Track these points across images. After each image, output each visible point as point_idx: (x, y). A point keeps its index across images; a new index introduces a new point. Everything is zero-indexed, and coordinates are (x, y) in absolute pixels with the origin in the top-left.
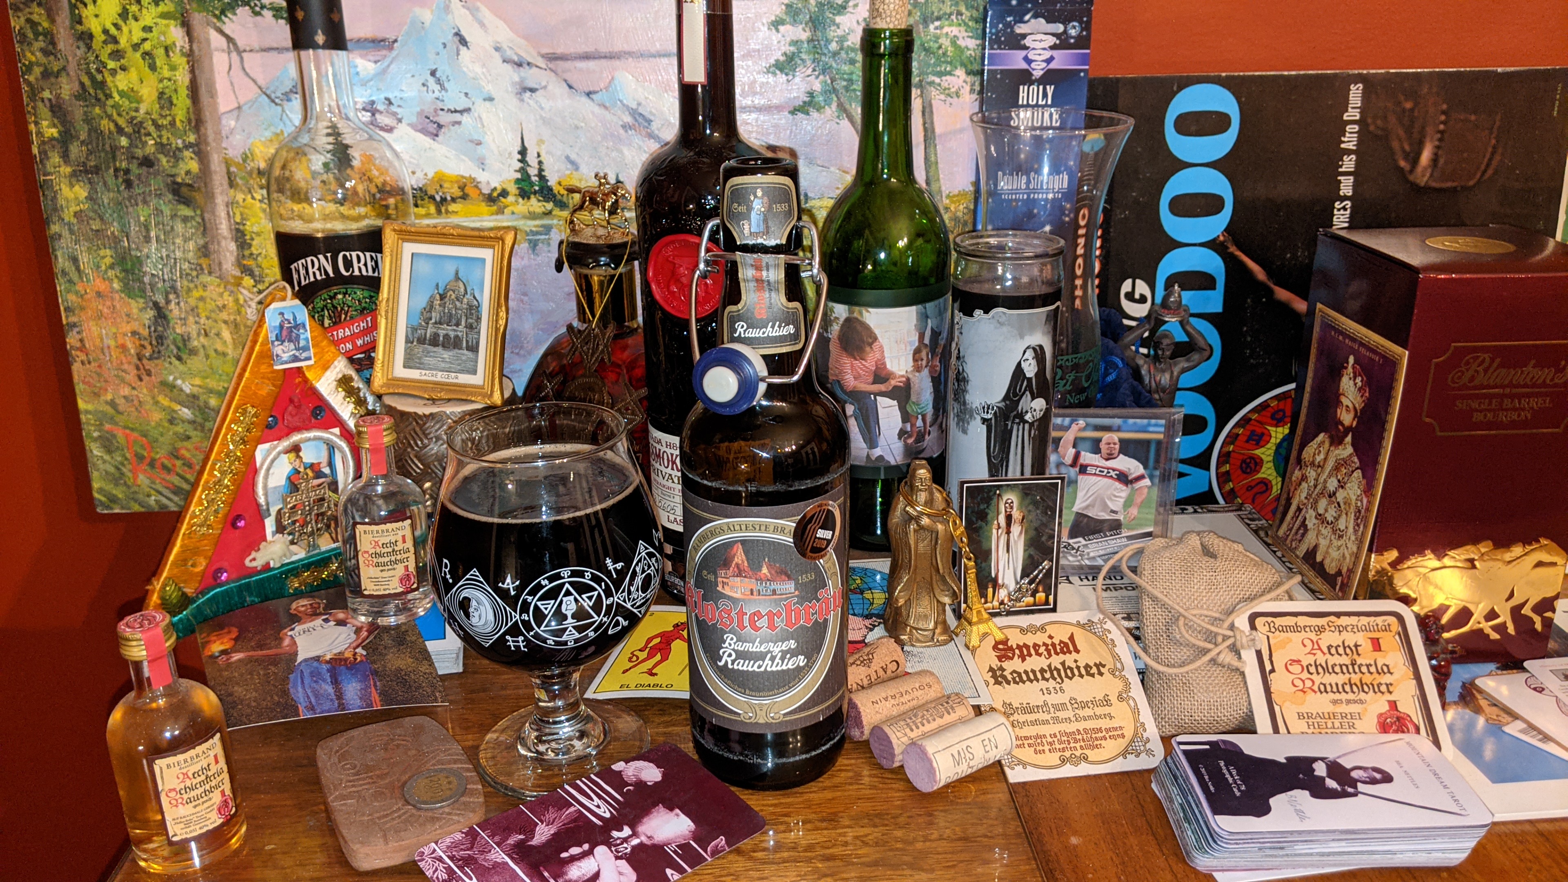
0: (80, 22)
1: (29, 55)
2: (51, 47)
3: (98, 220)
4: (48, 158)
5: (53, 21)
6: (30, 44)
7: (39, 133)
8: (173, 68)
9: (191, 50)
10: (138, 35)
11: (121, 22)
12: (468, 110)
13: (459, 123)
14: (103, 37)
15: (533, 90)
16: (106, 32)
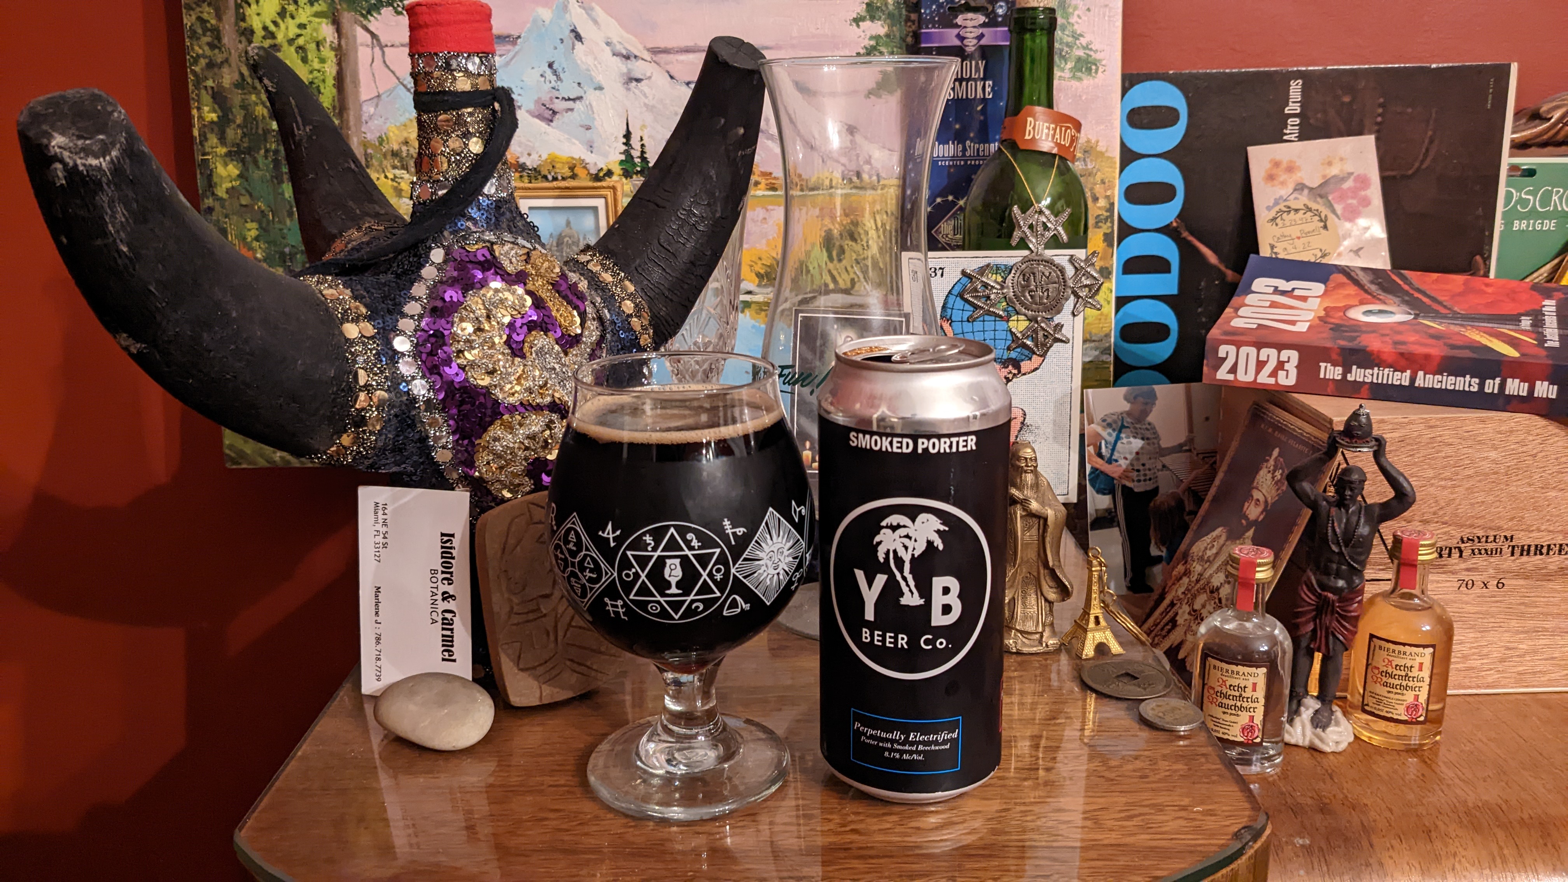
0: (243, 19)
1: (196, 48)
2: (216, 42)
3: (248, 197)
4: (206, 139)
5: (219, 18)
6: (198, 39)
7: (201, 118)
8: (322, 61)
9: (339, 44)
10: (293, 31)
11: (279, 20)
12: (580, 98)
13: (572, 110)
14: (263, 33)
15: (638, 80)
16: (265, 28)
